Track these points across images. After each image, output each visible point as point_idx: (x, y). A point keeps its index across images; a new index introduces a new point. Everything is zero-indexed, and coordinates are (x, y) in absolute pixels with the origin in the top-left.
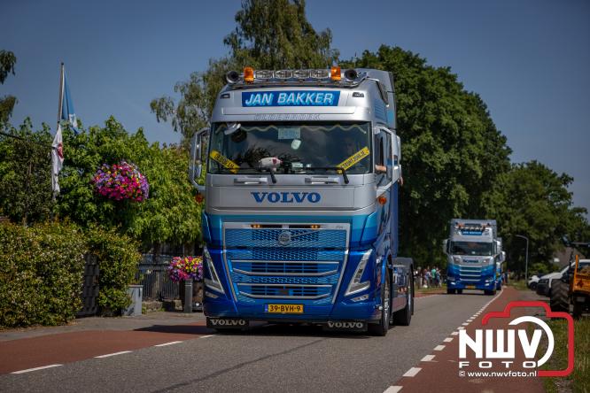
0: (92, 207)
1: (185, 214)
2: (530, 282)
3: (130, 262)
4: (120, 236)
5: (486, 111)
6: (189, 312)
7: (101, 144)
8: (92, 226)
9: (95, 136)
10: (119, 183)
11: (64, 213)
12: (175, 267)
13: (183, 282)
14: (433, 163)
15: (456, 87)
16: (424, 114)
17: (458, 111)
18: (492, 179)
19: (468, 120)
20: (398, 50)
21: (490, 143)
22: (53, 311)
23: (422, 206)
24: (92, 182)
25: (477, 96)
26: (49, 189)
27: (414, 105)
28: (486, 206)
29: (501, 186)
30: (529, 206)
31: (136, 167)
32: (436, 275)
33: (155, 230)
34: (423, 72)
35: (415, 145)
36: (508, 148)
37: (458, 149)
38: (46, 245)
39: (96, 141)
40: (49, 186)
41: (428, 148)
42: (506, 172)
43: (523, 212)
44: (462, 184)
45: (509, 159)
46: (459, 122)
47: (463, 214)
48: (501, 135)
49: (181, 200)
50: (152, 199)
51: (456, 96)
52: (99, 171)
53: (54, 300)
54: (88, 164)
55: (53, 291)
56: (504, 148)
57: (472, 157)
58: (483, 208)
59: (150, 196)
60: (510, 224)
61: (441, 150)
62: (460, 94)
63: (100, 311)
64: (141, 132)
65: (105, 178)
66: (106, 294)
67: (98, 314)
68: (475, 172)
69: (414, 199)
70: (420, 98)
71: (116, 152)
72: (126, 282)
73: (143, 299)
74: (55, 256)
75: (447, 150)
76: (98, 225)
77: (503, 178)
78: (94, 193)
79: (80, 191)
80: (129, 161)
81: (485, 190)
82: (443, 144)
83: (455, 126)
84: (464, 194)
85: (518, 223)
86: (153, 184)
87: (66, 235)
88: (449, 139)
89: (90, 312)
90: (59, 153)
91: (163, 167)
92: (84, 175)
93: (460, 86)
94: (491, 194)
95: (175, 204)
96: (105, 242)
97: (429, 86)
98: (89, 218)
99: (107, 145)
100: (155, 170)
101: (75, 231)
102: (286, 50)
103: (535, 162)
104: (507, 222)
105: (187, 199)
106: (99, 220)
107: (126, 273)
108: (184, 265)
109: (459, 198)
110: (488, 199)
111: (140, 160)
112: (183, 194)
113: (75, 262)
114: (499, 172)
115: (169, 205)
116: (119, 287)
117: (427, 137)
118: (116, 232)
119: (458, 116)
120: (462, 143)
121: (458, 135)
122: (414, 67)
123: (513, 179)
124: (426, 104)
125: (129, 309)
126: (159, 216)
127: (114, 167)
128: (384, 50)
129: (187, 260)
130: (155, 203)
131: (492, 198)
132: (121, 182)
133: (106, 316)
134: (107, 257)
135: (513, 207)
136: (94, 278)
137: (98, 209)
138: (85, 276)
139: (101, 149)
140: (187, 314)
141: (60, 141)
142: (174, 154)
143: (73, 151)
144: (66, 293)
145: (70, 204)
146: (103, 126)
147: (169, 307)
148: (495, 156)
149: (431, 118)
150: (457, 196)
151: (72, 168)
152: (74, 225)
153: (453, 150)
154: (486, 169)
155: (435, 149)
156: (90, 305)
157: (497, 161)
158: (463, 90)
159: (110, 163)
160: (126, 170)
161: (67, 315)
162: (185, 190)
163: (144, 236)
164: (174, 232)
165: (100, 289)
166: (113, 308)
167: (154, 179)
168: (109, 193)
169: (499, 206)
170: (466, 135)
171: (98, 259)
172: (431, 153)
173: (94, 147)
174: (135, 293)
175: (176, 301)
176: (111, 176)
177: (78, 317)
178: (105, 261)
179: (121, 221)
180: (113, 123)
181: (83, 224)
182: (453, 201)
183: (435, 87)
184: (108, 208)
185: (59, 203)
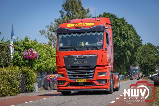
0: (23, 62)
1: (49, 63)
2: (149, 77)
3: (34, 77)
4: (31, 70)
5: (135, 29)
6: (52, 90)
7: (24, 44)
8: (23, 67)
9: (22, 42)
10: (30, 55)
11: (15, 64)
12: (47, 77)
13: (50, 82)
14: (120, 45)
15: (125, 23)
16: (117, 31)
17: (126, 30)
18: (137, 49)
19: (129, 32)
20: (109, 13)
21: (136, 38)
22: (13, 92)
23: (118, 57)
24: (22, 55)
25: (132, 25)
26: (10, 57)
27: (114, 29)
28: (136, 56)
29: (140, 50)
30: (148, 56)
31: (35, 50)
32: (122, 76)
33: (41, 67)
34: (116, 19)
35: (115, 40)
36: (141, 40)
37: (127, 41)
38: (10, 73)
39: (23, 43)
40: (10, 56)
41: (118, 41)
42: (141, 46)
43: (147, 57)
44: (129, 50)
45: (142, 43)
46: (127, 33)
47: (129, 59)
48: (139, 36)
49: (48, 58)
50: (40, 59)
51: (126, 26)
52: (24, 52)
53: (13, 88)
54: (21, 50)
55: (13, 86)
56: (140, 40)
57: (131, 43)
58: (135, 57)
59: (39, 58)
60: (143, 61)
61: (122, 41)
62: (127, 25)
63: (26, 91)
64: (36, 40)
65: (26, 53)
66: (28, 86)
67: (26, 92)
68: (132, 47)
69: (115, 55)
70: (115, 27)
71: (28, 46)
72: (33, 82)
73: (39, 87)
74: (13, 76)
75: (124, 41)
76: (25, 67)
77: (140, 48)
78: (23, 58)
79: (19, 57)
80: (33, 48)
81: (135, 52)
82: (123, 39)
83: (126, 34)
84: (129, 53)
85: (145, 61)
86: (40, 54)
87: (15, 70)
88: (124, 38)
89: (24, 91)
90: (12, 47)
91: (42, 50)
92: (20, 53)
93: (127, 23)
94: (137, 53)
95: (46, 60)
96: (27, 72)
97: (118, 23)
98: (22, 65)
99: (26, 44)
100: (40, 50)
101: (18, 69)
102: (76, 15)
103: (149, 43)
104: (142, 61)
105: (50, 58)
106: (25, 65)
107: (33, 80)
108: (50, 77)
109: (128, 54)
110: (136, 54)
111: (36, 48)
112: (48, 57)
113: (18, 77)
114: (139, 46)
115: (45, 60)
116: (31, 84)
117: (118, 38)
118: (30, 68)
119: (126, 31)
120: (128, 39)
121: (127, 37)
122: (113, 18)
123: (143, 48)
124: (117, 28)
125: (34, 90)
126: (42, 64)
127: (28, 50)
128: (105, 14)
129: (50, 75)
130: (41, 60)
131: (138, 54)
132: (31, 54)
133: (28, 92)
134: (28, 75)
135: (144, 56)
136: (24, 81)
137: (24, 62)
138: (22, 81)
139: (24, 45)
140: (51, 91)
141: (13, 44)
142: (46, 46)
143: (16, 46)
144: (16, 86)
145: (17, 61)
146: (25, 39)
147: (46, 89)
148: (138, 42)
149: (119, 32)
150: (127, 54)
151: (17, 51)
152: (18, 67)
153: (126, 41)
154: (135, 46)
155: (121, 41)
156: (24, 89)
157: (138, 43)
158: (127, 24)
159: (27, 49)
160: (32, 51)
161: (17, 93)
162: (49, 56)
163: (38, 69)
164: (47, 68)
165: (26, 85)
166: (30, 90)
167: (40, 53)
168: (27, 58)
169: (140, 56)
170: (129, 36)
171: (25, 76)
172: (119, 42)
173: (22, 45)
174: (36, 86)
175: (48, 87)
176: (28, 53)
177: (20, 93)
178: (27, 77)
179: (31, 65)
180: (27, 38)
181: (20, 67)
182: (126, 55)
183: (120, 23)
184: (27, 62)
185: (13, 61)
